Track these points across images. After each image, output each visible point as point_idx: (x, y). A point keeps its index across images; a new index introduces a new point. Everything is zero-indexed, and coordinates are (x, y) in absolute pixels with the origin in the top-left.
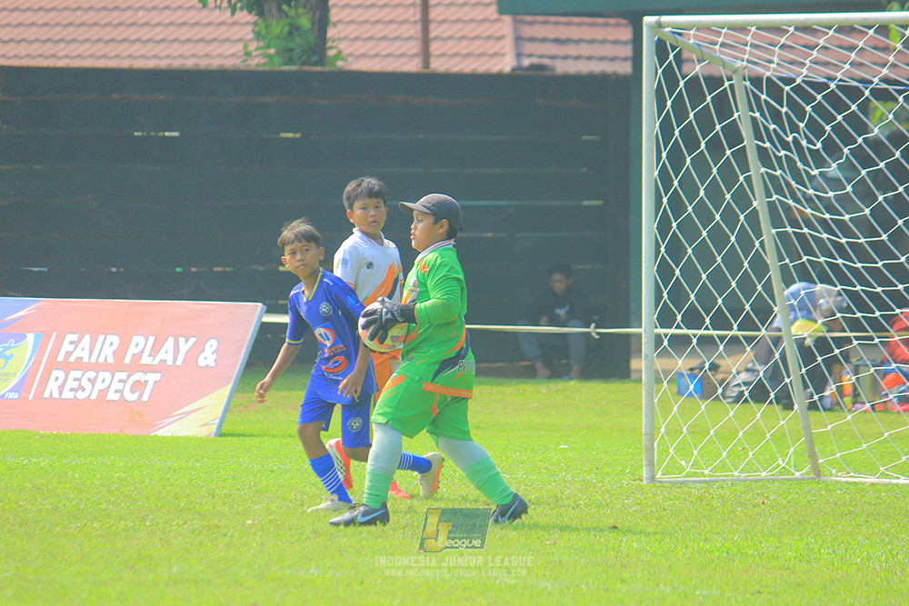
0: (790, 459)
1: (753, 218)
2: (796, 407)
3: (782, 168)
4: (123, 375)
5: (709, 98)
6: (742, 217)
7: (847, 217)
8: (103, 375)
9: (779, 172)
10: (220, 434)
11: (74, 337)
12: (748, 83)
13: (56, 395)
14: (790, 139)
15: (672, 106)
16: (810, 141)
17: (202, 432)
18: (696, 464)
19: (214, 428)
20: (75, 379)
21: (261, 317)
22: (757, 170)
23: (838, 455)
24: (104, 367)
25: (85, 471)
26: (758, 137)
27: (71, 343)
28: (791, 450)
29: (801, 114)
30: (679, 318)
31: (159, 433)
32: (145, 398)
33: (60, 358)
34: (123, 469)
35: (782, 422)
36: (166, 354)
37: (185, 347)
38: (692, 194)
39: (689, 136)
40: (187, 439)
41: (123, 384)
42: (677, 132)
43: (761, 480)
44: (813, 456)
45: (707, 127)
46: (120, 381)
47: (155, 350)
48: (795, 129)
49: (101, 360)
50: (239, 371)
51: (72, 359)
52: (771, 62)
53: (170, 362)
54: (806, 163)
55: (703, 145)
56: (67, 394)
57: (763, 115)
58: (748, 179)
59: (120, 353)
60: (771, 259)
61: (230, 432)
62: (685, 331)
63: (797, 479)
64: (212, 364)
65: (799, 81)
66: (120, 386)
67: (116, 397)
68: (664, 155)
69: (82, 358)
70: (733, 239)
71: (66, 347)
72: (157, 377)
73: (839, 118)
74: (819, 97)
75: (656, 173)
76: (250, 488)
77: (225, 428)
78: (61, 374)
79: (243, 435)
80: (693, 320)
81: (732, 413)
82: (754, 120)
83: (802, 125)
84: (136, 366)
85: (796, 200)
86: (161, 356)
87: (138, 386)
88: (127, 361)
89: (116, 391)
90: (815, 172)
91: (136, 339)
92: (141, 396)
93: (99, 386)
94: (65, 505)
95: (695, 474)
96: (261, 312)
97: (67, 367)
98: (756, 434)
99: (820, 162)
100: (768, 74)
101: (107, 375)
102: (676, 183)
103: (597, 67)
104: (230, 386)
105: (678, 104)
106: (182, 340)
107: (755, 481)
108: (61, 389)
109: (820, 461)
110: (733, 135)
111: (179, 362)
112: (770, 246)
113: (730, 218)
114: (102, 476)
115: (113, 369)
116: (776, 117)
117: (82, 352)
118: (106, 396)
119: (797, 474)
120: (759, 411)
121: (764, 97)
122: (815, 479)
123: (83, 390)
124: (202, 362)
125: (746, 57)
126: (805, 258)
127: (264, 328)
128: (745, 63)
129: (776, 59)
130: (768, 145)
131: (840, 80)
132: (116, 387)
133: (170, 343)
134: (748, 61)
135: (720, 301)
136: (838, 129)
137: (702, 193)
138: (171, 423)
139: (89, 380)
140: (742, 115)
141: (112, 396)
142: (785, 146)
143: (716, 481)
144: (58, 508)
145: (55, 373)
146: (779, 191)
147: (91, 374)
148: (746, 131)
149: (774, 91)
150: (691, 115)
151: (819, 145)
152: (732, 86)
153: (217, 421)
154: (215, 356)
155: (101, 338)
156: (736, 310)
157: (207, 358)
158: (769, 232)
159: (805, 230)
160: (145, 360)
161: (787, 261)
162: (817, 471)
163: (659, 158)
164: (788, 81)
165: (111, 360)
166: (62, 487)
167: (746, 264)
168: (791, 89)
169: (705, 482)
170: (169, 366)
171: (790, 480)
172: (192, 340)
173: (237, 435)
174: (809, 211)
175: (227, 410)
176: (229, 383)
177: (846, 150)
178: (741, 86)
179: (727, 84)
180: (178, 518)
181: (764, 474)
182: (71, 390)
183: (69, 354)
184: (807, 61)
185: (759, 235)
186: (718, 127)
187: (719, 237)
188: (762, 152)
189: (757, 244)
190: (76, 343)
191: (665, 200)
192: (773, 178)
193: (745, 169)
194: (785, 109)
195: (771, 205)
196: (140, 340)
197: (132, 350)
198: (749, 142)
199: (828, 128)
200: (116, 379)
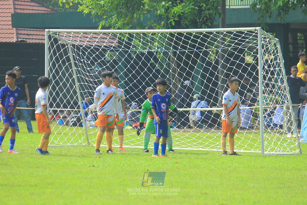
0: (82, 141)
1: (73, 80)
2: (84, 127)
3: (80, 68)
5: (62, 50)
6: (70, 80)
7: (96, 80)
9: (79, 69)
12: (72, 46)
14: (82, 60)
15: (52, 52)
16: (87, 61)
18: (58, 142)
22: (74, 68)
23: (94, 140)
26: (74, 60)
28: (82, 138)
29: (84, 54)
30: (54, 105)
35: (80, 131)
38: (58, 74)
39: (57, 59)
42: (54, 58)
43: (75, 146)
44: (88, 140)
45: (62, 57)
48: (83, 58)
52: (77, 41)
54: (86, 67)
55: (61, 62)
57: (76, 55)
58: (72, 70)
60: (78, 90)
62: (56, 109)
63: (84, 146)
65: (84, 46)
68: (51, 64)
70: (68, 85)
73: (94, 55)
74: (89, 50)
75: (49, 69)
80: (58, 106)
81: (67, 129)
82: (73, 55)
83: (85, 57)
85: (84, 76)
90: (89, 69)
95: (58, 144)
98: (74, 134)
99: (90, 67)
100: (76, 44)
102: (54, 71)
103: (37, 41)
105: (54, 51)
107: (73, 146)
109: (90, 141)
110: (68, 59)
112: (77, 88)
113: (67, 80)
116: (79, 55)
119: (84, 144)
120: (75, 128)
121: (75, 50)
122: (88, 145)
125: (71, 40)
126: (86, 90)
128: (71, 41)
129: (78, 41)
130: (77, 62)
131: (94, 46)
134: (72, 41)
135: (65, 101)
136: (93, 58)
137: (60, 74)
140: (70, 54)
142: (81, 62)
143: (63, 146)
146: (80, 74)
148: (71, 58)
149: (78, 49)
150: (58, 54)
151: (89, 62)
152: (68, 47)
156: (69, 103)
158: (77, 84)
159: (86, 83)
161: (82, 91)
162: (89, 143)
163: (49, 65)
164: (81, 46)
167: (71, 92)
168: (82, 48)
169: (61, 146)
171: (82, 146)
174: (87, 79)
177: (96, 63)
178: (70, 47)
179: (66, 47)
181: (75, 144)
184: (86, 41)
185: (75, 84)
186: (64, 57)
187: (65, 85)
188: (75, 64)
189: (74, 87)
191: (51, 75)
192: (78, 70)
193: (71, 68)
194: (81, 53)
195: (78, 77)
198: (72, 61)
199: (91, 58)
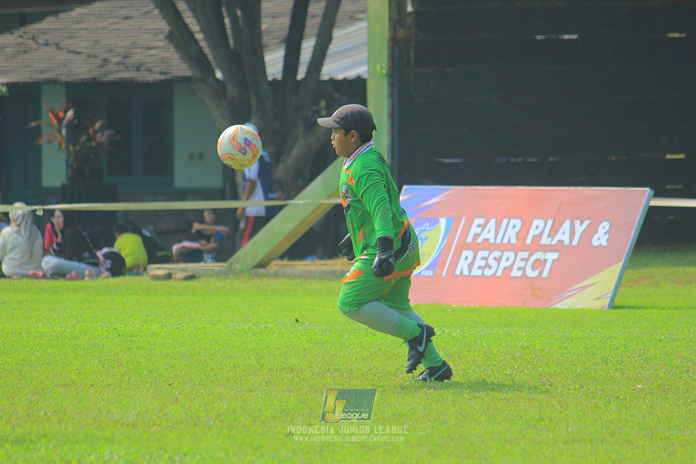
4: (525, 254)
8: (507, 254)
10: (612, 306)
11: (482, 221)
13: (466, 272)
17: (598, 305)
19: (607, 301)
20: (483, 258)
21: (649, 201)
24: (509, 247)
25: (492, 340)
27: (479, 226)
31: (558, 306)
32: (545, 274)
33: (469, 240)
34: (526, 339)
36: (563, 235)
37: (579, 229)
40: (583, 312)
41: (524, 263)
46: (522, 260)
47: (553, 233)
49: (505, 241)
50: (629, 249)
51: (480, 240)
53: (567, 242)
56: (476, 272)
59: (522, 235)
61: (622, 305)
64: (605, 243)
66: (522, 264)
67: (520, 274)
69: (488, 240)
71: (474, 230)
72: (555, 256)
76: (640, 356)
77: (617, 302)
78: (469, 254)
79: (633, 308)
84: (537, 246)
86: (559, 237)
87: (539, 264)
88: (529, 241)
89: (519, 269)
91: (536, 222)
92: (541, 273)
93: (504, 264)
94: (474, 371)
96: (649, 195)
97: (475, 247)
101: (511, 255)
104: (621, 263)
106: (577, 223)
108: (470, 267)
111: (575, 242)
114: (507, 344)
115: (516, 249)
117: (489, 234)
118: (510, 273)
123: (490, 267)
124: (595, 242)
127: (652, 211)
132: (519, 265)
133: (567, 224)
138: (568, 297)
139: (495, 258)
141: (516, 273)
144: (468, 373)
145: (465, 253)
147: (497, 254)
153: (610, 295)
154: (607, 237)
155: (505, 221)
157: (600, 238)
160: (545, 240)
165: (514, 241)
166: (472, 354)
170: (566, 246)
172: (587, 223)
173: (629, 308)
175: (618, 285)
176: (619, 261)
180: (575, 383)
182: (479, 268)
183: (477, 236)
190: (483, 226)
196: (540, 222)
197: (533, 232)
200: (519, 259)
